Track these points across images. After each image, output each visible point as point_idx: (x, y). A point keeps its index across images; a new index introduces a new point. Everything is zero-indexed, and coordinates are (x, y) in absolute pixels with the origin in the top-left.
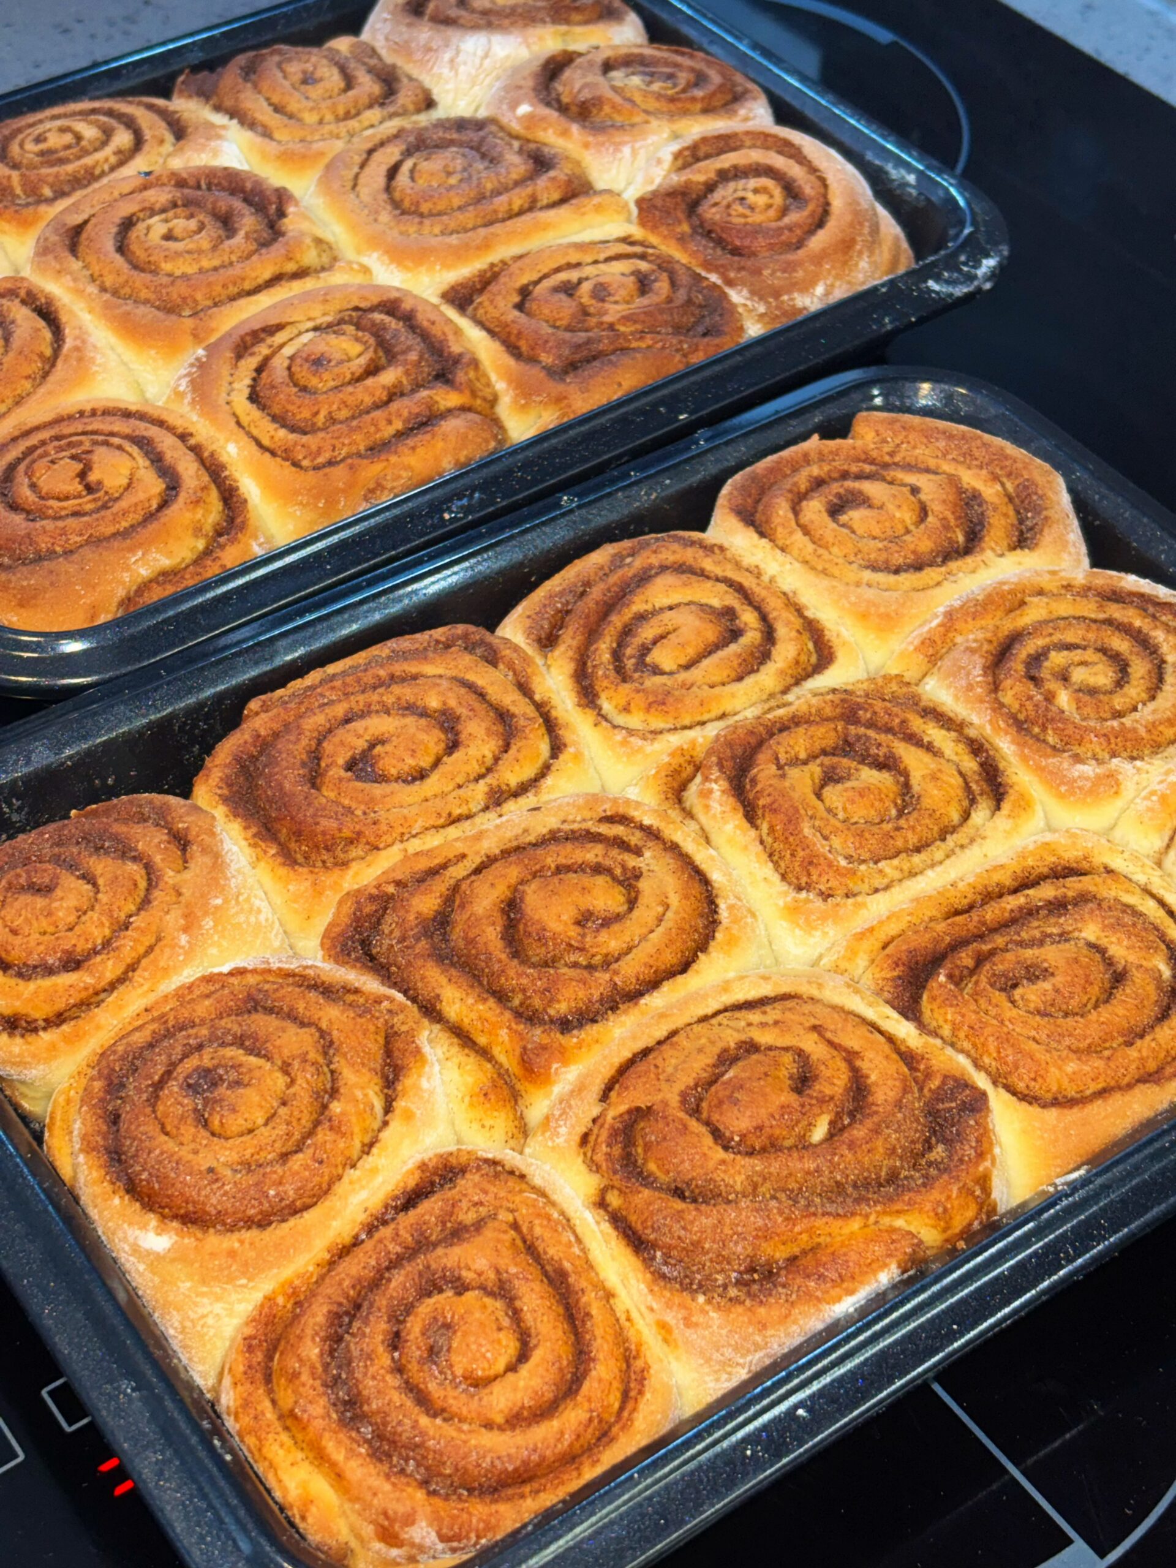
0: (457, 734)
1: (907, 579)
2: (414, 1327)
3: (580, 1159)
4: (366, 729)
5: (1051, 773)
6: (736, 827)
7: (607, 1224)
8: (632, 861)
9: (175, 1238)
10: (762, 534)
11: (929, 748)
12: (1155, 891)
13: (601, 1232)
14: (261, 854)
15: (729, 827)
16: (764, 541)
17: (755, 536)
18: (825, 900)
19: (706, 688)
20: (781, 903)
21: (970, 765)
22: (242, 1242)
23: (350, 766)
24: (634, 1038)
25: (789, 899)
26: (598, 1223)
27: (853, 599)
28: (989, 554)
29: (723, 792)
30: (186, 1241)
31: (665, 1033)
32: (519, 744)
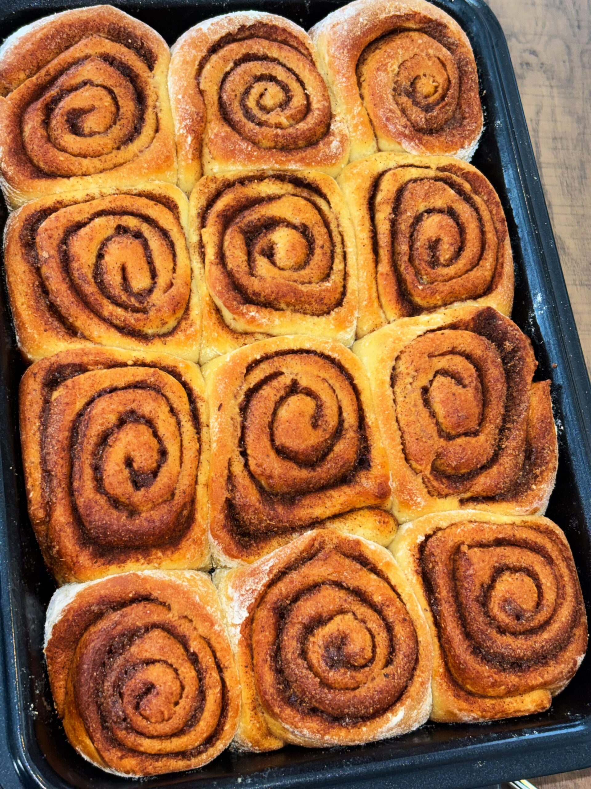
0: (143, 417)
1: (147, 130)
2: (503, 618)
3: (438, 500)
4: (118, 465)
5: (325, 160)
6: (279, 318)
7: (479, 505)
8: (286, 380)
9: (403, 708)
10: (68, 177)
11: (271, 199)
12: (402, 164)
13: (480, 510)
14: (159, 561)
15: (277, 322)
16: (71, 179)
17: (65, 180)
18: (341, 306)
19: (175, 275)
20: (332, 327)
21: (289, 188)
22: (419, 676)
23: (137, 486)
24: (393, 439)
25: (332, 322)
26: (475, 509)
27: (146, 165)
28: (150, 80)
29: (257, 312)
30: (407, 703)
31: (396, 424)
32: (168, 389)
